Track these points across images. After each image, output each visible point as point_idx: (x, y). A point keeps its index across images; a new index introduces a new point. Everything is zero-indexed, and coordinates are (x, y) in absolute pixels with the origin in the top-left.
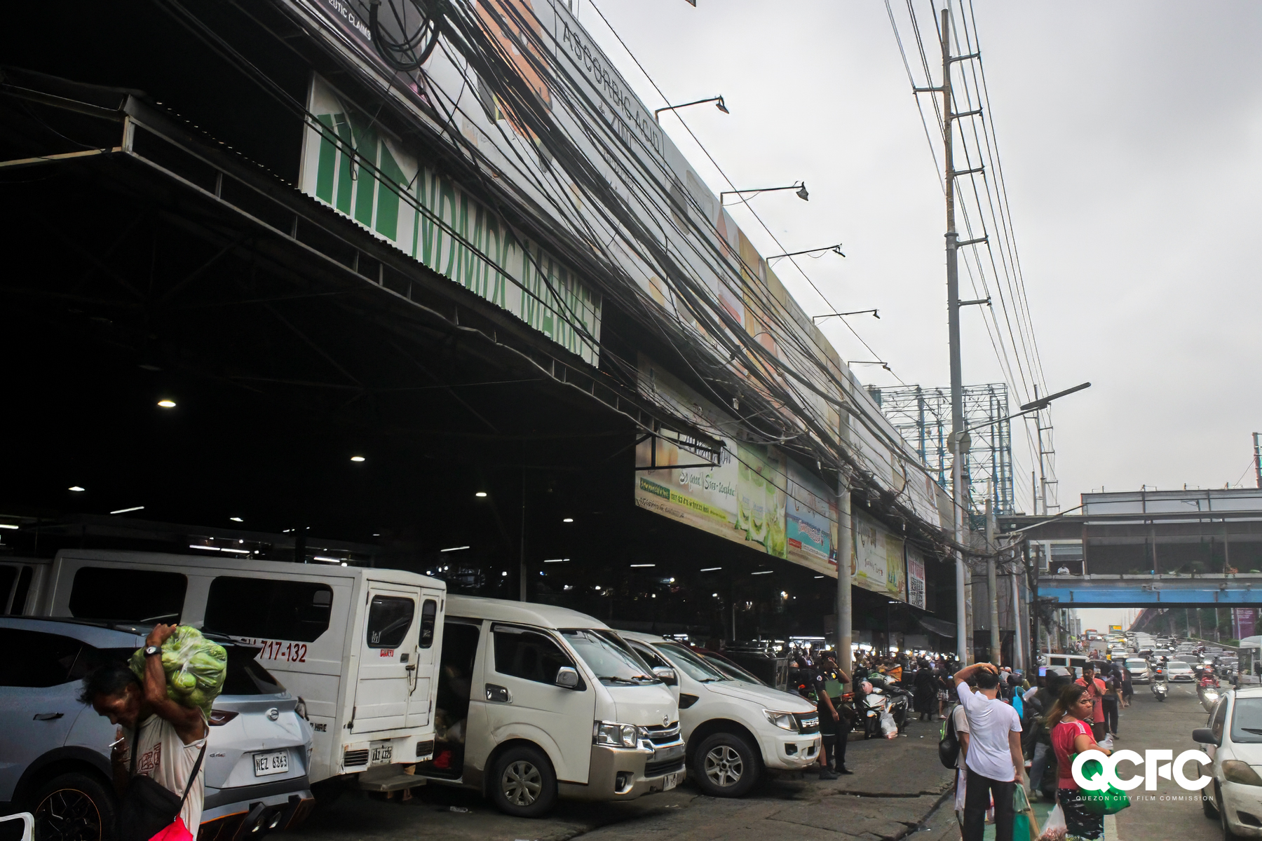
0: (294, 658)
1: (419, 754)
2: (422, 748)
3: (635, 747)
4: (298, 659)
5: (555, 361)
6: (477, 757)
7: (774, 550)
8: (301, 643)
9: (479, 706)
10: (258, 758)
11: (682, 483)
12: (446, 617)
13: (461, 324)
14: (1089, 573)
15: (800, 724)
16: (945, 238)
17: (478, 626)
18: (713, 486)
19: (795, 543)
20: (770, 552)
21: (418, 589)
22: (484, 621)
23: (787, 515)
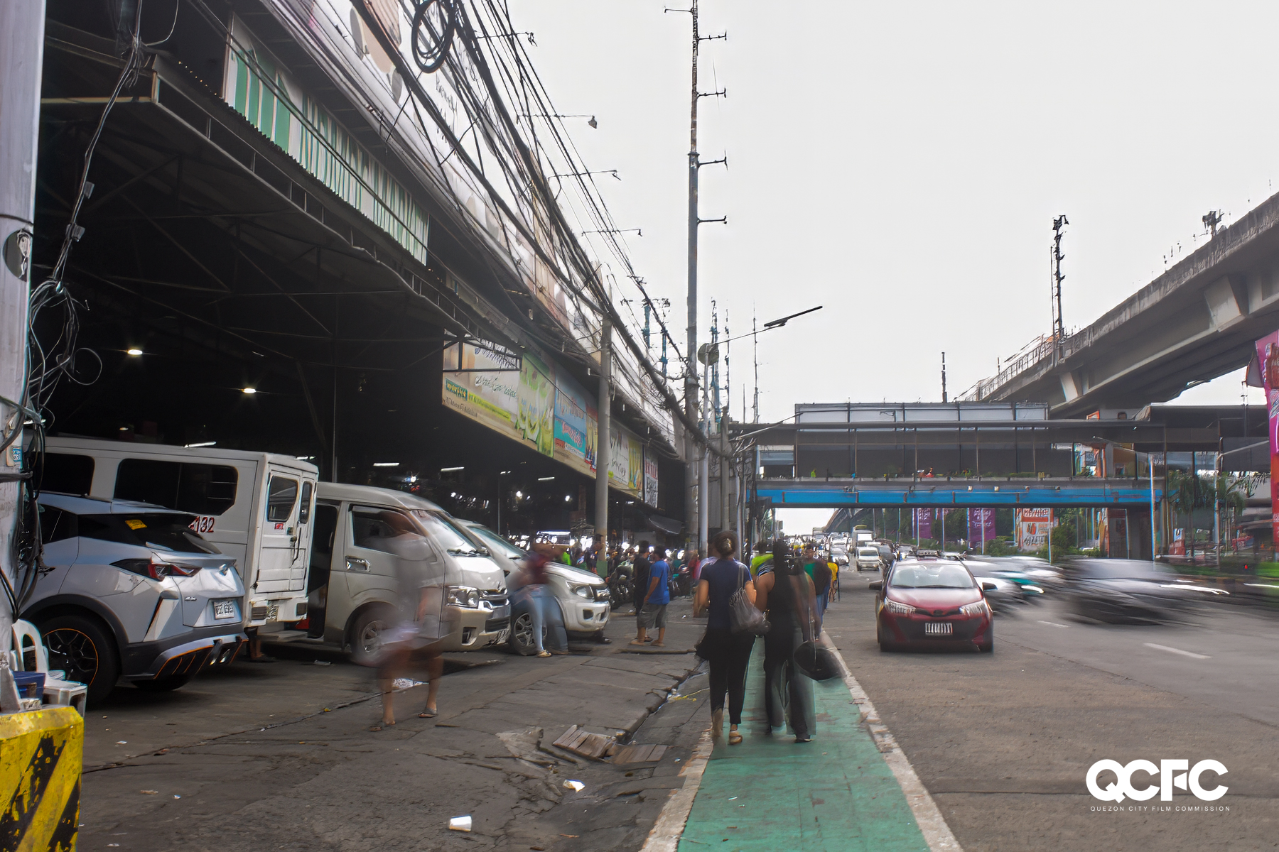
0: (203, 529)
1: (298, 614)
2: (301, 609)
3: (477, 608)
4: (207, 530)
5: (415, 276)
6: (337, 618)
7: (543, 449)
8: (209, 517)
9: (339, 573)
10: (216, 605)
11: (477, 385)
12: (318, 500)
13: (355, 245)
14: (799, 475)
15: (595, 593)
16: (688, 157)
17: (336, 507)
18: (499, 388)
19: (559, 442)
20: (540, 450)
21: (300, 473)
22: (342, 503)
23: (554, 417)
